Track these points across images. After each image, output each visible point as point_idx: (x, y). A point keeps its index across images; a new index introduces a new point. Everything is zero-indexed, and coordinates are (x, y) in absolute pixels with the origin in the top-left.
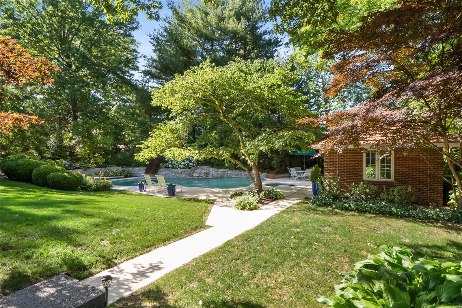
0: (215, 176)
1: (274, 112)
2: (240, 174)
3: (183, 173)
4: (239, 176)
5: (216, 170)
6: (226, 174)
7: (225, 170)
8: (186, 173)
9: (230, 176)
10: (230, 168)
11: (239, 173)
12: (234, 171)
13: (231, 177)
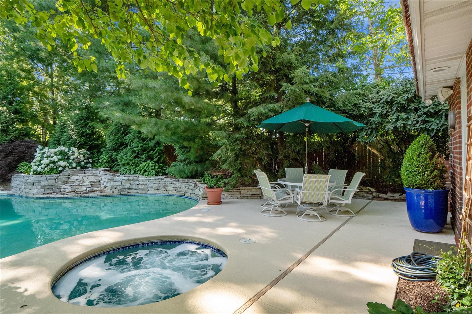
0: (108, 191)
1: (253, 26)
2: (165, 186)
3: (37, 183)
4: (163, 191)
5: (111, 177)
6: (134, 186)
7: (131, 177)
8: (43, 184)
9: (144, 191)
10: (145, 171)
11: (162, 183)
12: (153, 178)
13: (146, 194)
